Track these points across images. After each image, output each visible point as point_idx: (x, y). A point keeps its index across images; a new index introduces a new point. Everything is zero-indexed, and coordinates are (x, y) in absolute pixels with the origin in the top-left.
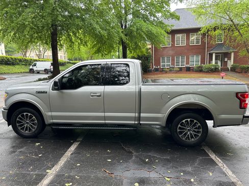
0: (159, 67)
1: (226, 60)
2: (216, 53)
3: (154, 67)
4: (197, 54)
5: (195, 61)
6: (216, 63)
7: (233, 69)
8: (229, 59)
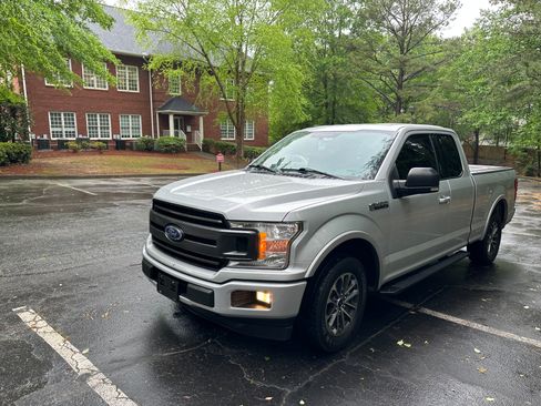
0: (45, 137)
1: (189, 129)
2: (175, 115)
3: (32, 136)
4: (133, 112)
5: (131, 128)
6: (176, 134)
7: (207, 148)
8: (196, 127)
